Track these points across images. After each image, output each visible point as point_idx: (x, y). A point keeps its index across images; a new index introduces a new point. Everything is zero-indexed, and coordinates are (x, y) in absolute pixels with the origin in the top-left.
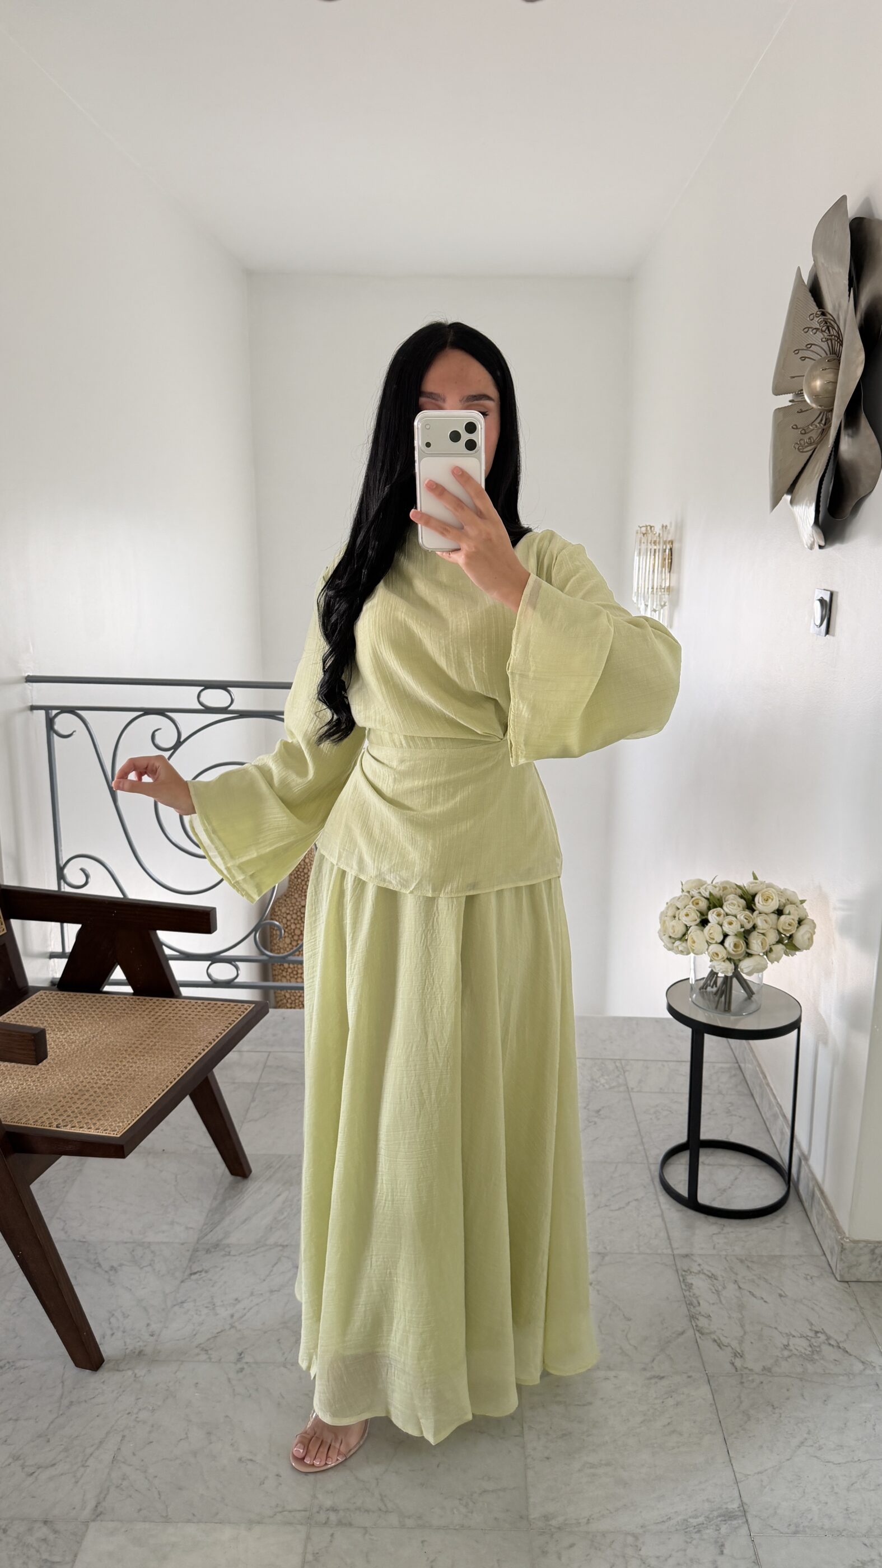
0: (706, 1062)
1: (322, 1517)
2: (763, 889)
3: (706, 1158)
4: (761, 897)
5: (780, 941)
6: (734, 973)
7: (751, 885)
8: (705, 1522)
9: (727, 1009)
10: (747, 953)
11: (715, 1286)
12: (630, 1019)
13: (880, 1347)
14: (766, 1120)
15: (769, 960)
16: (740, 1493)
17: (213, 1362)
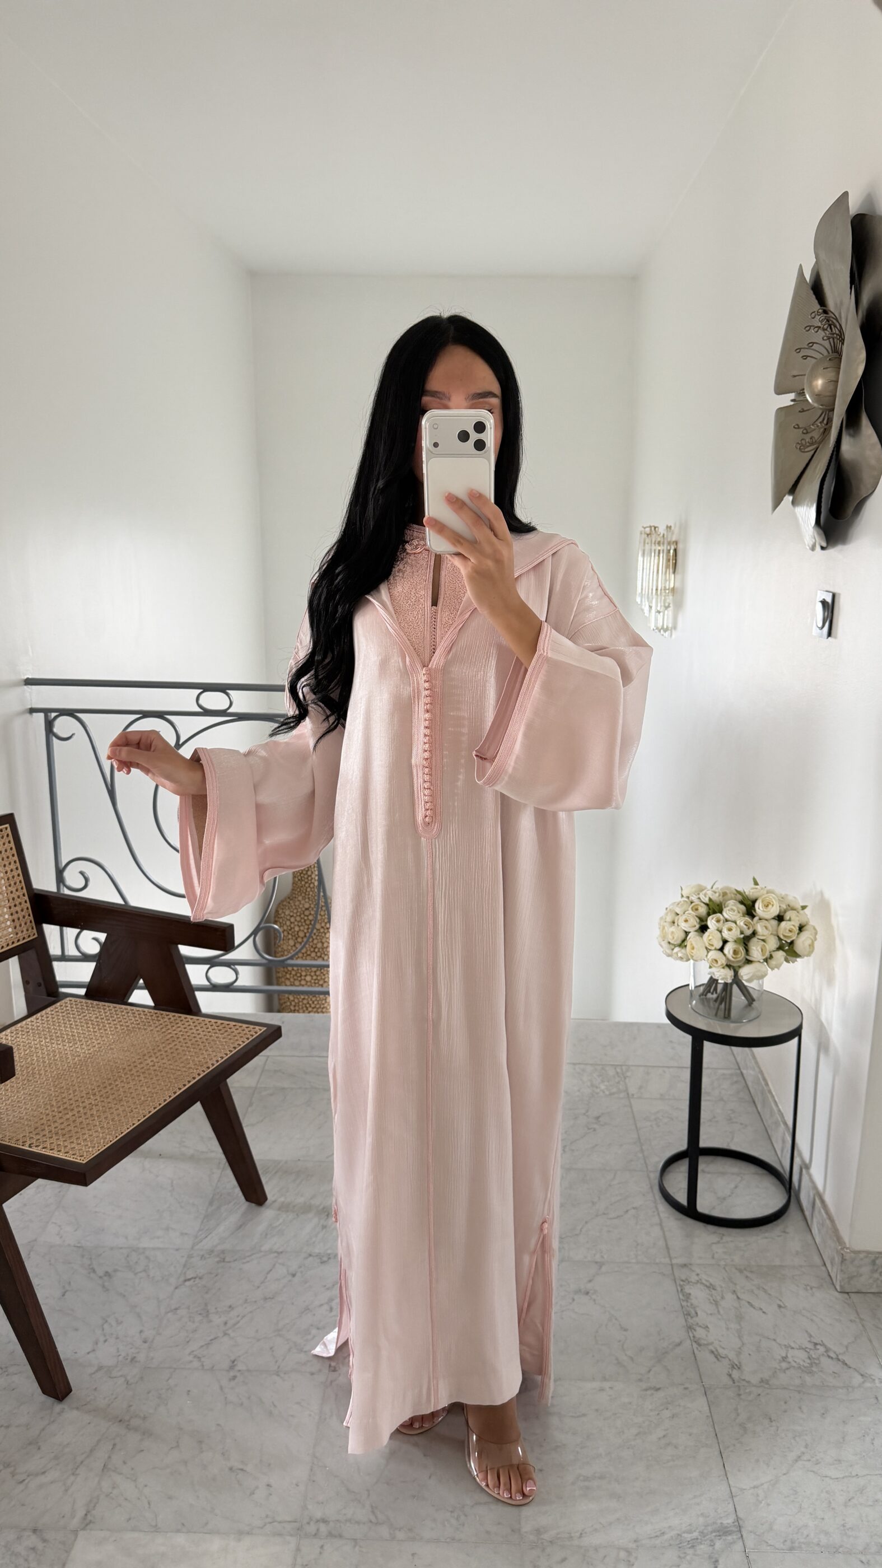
0: (708, 1068)
1: (312, 1528)
2: (763, 895)
3: (706, 1166)
4: (761, 903)
5: (780, 948)
6: (733, 980)
7: (751, 891)
8: (699, 1537)
9: (727, 1016)
10: (747, 959)
11: (714, 1297)
12: (632, 1024)
13: (880, 1360)
14: (768, 1129)
15: (769, 966)
16: (735, 1508)
17: (205, 1369)
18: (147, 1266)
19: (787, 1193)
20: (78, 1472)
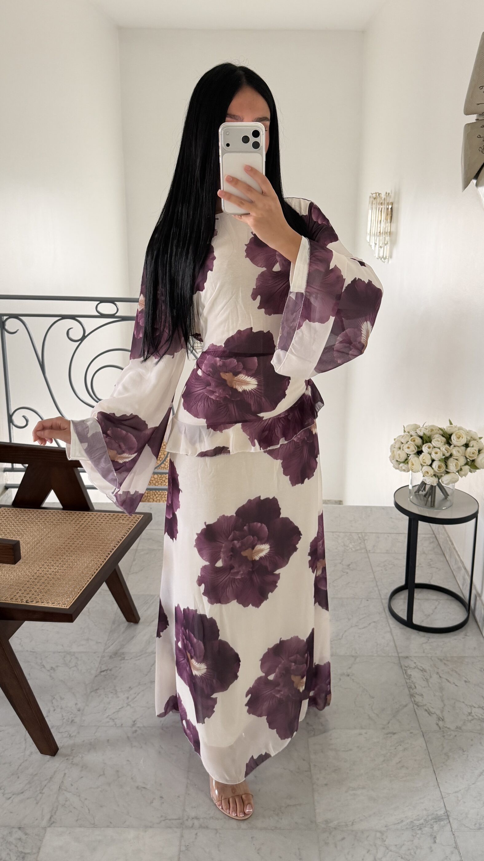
1: (189, 823)
2: (456, 431)
3: (419, 595)
4: (455, 436)
5: (467, 464)
6: (437, 484)
7: (449, 428)
8: (424, 823)
9: (433, 505)
10: (446, 471)
11: (425, 676)
14: (453, 571)
15: (460, 476)
16: (445, 805)
17: (118, 727)
18: (76, 663)
19: (467, 612)
20: (43, 791)
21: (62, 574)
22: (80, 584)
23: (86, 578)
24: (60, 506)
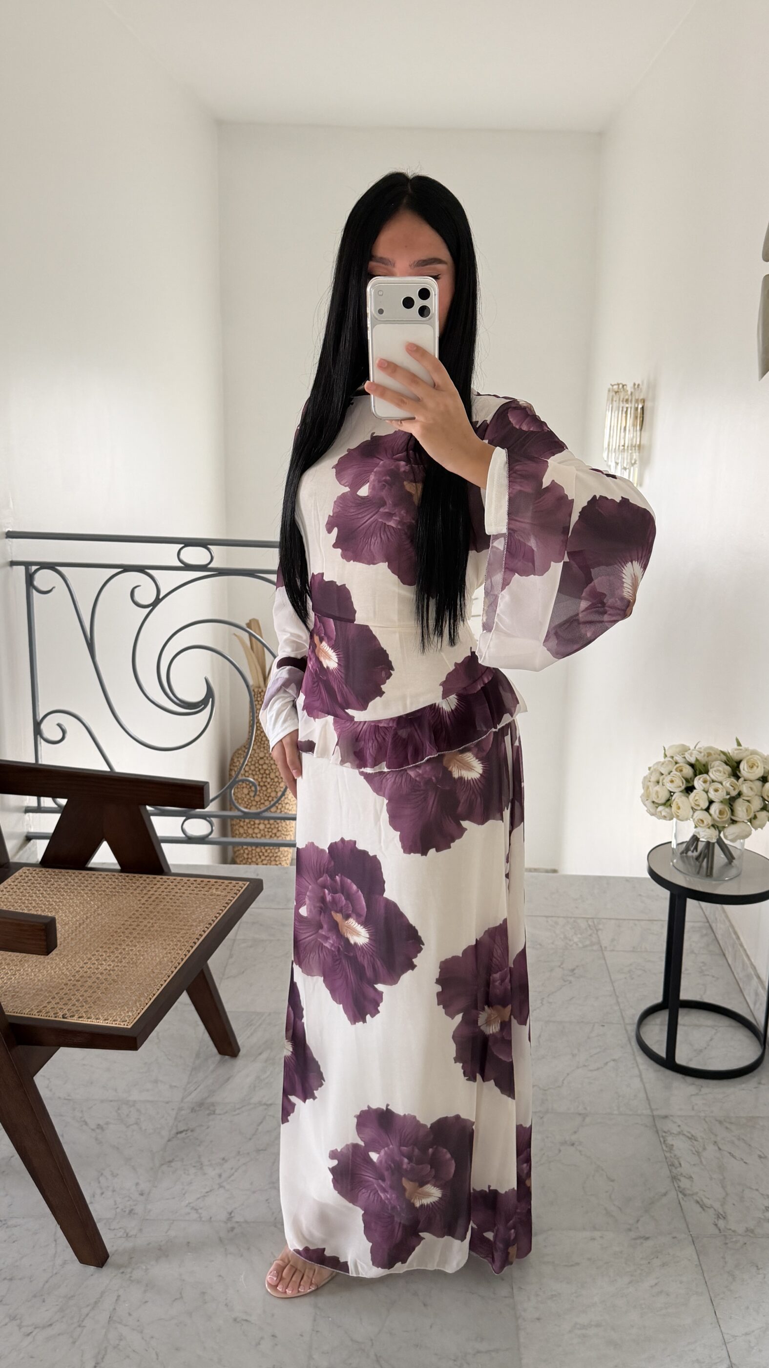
2: (748, 756)
3: (685, 1018)
4: (745, 764)
5: (764, 808)
6: (717, 839)
7: (735, 752)
9: (709, 874)
10: (732, 820)
11: (695, 1147)
14: (738, 980)
15: (753, 826)
16: (728, 1354)
17: (203, 1221)
18: (138, 1119)
19: (761, 1046)
20: (83, 1324)
21: (120, 973)
22: (149, 989)
23: (160, 980)
24: (118, 867)
